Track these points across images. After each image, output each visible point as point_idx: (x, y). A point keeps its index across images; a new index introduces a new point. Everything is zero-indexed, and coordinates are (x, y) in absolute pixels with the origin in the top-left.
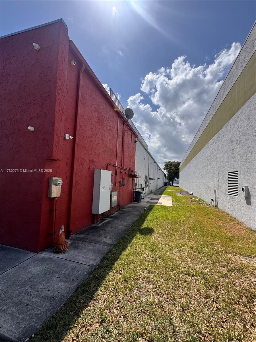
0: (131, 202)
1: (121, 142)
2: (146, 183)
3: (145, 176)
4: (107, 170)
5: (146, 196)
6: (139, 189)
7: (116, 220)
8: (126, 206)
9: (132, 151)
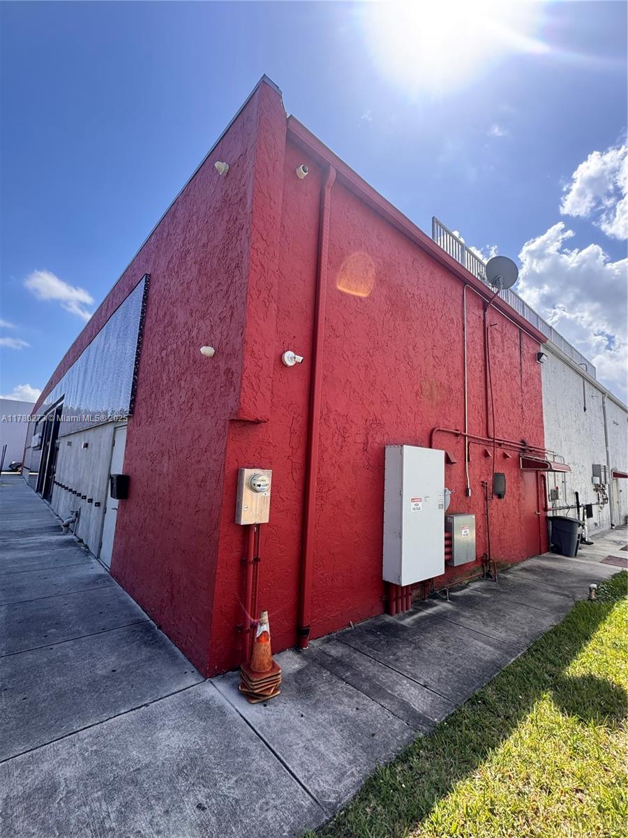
0: (537, 553)
1: (481, 362)
2: (599, 488)
3: (593, 465)
4: (431, 447)
5: (602, 535)
6: (568, 508)
7: (467, 614)
8: (517, 564)
9: (527, 385)
